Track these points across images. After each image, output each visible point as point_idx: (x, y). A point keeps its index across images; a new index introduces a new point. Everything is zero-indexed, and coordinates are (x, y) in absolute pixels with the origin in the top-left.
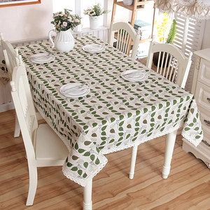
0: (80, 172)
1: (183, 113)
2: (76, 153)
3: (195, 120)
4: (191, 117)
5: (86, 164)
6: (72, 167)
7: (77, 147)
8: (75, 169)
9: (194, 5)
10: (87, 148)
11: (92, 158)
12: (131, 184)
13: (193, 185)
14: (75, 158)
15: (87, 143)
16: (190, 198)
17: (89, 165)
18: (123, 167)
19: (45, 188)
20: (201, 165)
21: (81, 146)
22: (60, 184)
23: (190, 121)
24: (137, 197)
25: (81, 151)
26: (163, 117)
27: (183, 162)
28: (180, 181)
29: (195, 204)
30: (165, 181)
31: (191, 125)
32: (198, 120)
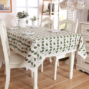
0: (32, 63)
1: (77, 43)
2: (30, 53)
3: (83, 46)
4: (81, 44)
5: (35, 59)
6: (28, 61)
7: (30, 50)
8: (29, 62)
9: (76, 3)
10: (35, 50)
11: (38, 55)
12: (55, 82)
13: (84, 81)
14: (29, 56)
15: (35, 48)
16: (84, 86)
17: (37, 59)
18: (50, 76)
19: (14, 85)
20: (86, 74)
21: (33, 49)
22: (21, 83)
23: (81, 46)
24: (59, 87)
25: (32, 52)
26: (69, 42)
27: (77, 74)
28: (78, 80)
29: (87, 88)
30: (71, 81)
31: (81, 48)
32: (84, 46)
